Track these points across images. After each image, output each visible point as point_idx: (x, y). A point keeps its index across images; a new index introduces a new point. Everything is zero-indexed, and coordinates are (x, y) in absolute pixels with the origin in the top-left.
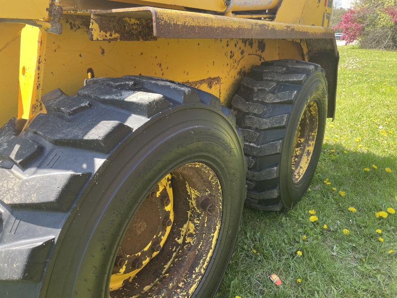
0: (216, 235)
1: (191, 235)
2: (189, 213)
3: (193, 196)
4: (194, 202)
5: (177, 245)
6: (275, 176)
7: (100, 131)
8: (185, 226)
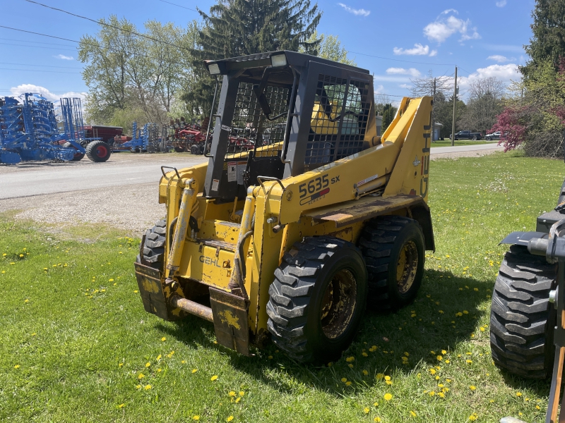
0: (353, 307)
1: (342, 307)
2: (340, 297)
3: (343, 288)
4: (343, 291)
5: (335, 312)
6: (385, 285)
7: (322, 256)
8: (339, 303)
